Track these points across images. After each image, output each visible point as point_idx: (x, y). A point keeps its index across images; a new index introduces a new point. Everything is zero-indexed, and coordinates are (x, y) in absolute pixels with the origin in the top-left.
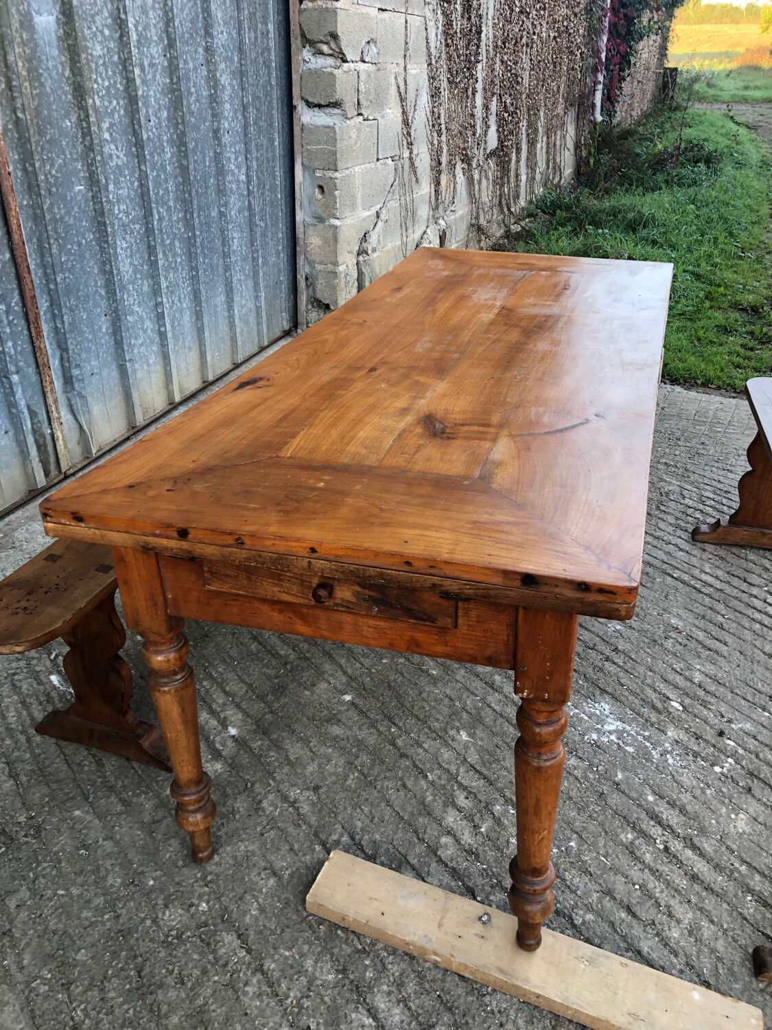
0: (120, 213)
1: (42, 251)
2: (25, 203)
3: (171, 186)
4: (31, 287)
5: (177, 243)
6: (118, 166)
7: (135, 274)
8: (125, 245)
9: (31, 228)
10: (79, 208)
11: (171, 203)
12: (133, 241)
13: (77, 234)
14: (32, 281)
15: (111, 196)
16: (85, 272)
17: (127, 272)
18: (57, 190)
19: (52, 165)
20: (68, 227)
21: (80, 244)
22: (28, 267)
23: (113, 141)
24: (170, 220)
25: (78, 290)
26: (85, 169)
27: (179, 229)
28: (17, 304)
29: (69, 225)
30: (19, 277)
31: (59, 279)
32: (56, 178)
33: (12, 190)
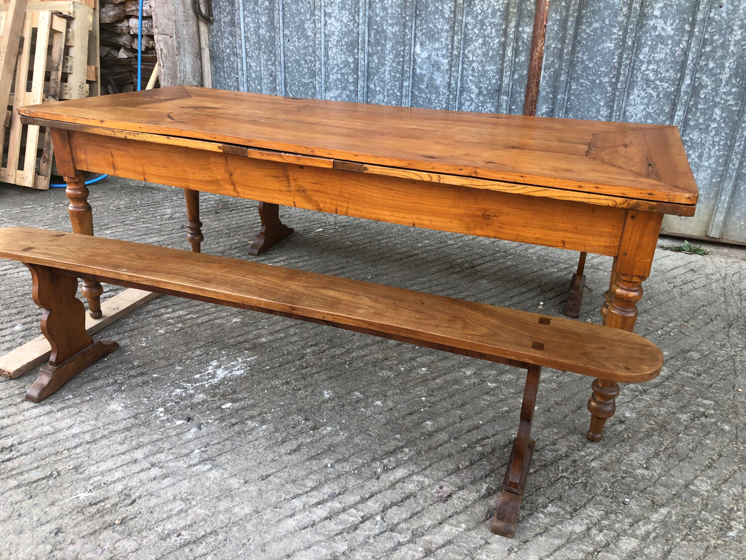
0: (647, 70)
1: (556, 76)
2: (553, 46)
3: (729, 63)
4: (535, 95)
5: (717, 111)
6: (660, 36)
7: (646, 119)
8: (643, 94)
9: (553, 61)
10: (603, 58)
11: (724, 77)
12: (655, 94)
13: (594, 74)
14: (538, 92)
15: (641, 57)
16: (590, 100)
17: (636, 115)
18: (587, 43)
19: (589, 26)
20: (586, 68)
21: (593, 82)
22: (538, 84)
23: (664, 17)
24: (715, 90)
25: (578, 111)
26: (621, 33)
27: (727, 101)
28: (521, 101)
29: (588, 67)
30: (528, 87)
31: (559, 97)
32: (589, 35)
33: (544, 36)
